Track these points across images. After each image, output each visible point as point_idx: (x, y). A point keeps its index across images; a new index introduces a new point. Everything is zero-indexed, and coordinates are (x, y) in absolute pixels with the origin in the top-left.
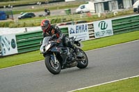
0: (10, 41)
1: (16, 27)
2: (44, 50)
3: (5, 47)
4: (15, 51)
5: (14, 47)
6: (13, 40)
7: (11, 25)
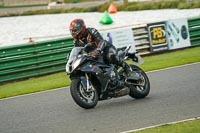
0: (180, 29)
1: (188, 8)
2: (71, 68)
3: (172, 37)
4: (187, 43)
5: (185, 37)
6: (184, 27)
7: (181, 5)
